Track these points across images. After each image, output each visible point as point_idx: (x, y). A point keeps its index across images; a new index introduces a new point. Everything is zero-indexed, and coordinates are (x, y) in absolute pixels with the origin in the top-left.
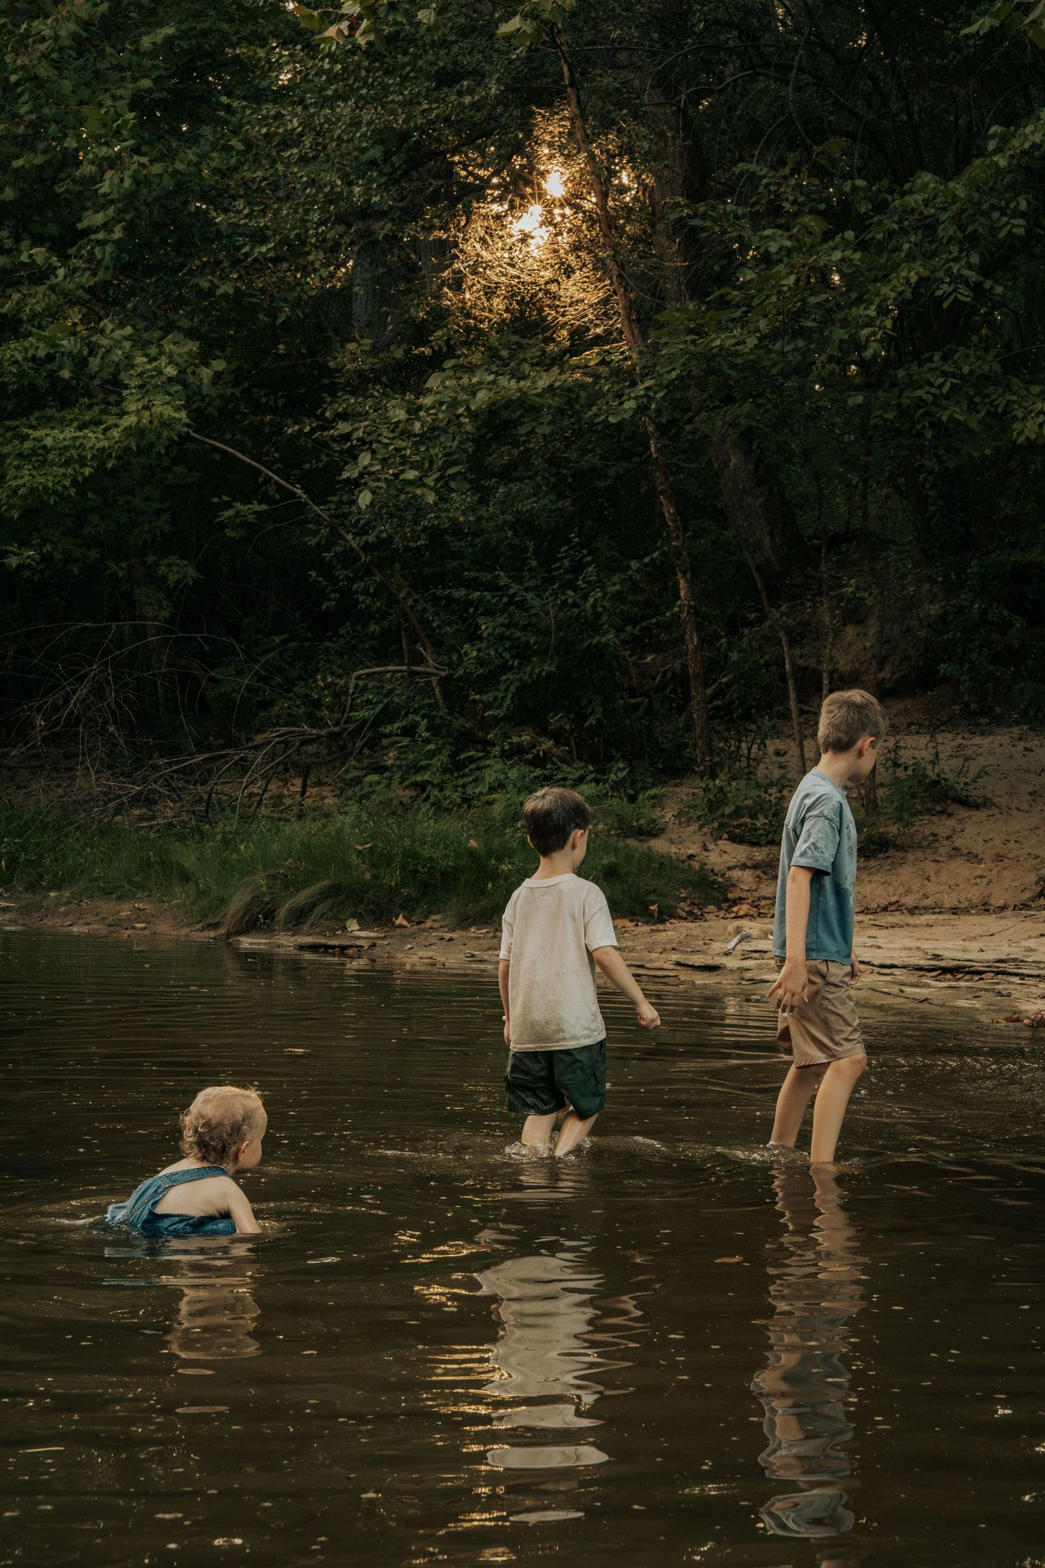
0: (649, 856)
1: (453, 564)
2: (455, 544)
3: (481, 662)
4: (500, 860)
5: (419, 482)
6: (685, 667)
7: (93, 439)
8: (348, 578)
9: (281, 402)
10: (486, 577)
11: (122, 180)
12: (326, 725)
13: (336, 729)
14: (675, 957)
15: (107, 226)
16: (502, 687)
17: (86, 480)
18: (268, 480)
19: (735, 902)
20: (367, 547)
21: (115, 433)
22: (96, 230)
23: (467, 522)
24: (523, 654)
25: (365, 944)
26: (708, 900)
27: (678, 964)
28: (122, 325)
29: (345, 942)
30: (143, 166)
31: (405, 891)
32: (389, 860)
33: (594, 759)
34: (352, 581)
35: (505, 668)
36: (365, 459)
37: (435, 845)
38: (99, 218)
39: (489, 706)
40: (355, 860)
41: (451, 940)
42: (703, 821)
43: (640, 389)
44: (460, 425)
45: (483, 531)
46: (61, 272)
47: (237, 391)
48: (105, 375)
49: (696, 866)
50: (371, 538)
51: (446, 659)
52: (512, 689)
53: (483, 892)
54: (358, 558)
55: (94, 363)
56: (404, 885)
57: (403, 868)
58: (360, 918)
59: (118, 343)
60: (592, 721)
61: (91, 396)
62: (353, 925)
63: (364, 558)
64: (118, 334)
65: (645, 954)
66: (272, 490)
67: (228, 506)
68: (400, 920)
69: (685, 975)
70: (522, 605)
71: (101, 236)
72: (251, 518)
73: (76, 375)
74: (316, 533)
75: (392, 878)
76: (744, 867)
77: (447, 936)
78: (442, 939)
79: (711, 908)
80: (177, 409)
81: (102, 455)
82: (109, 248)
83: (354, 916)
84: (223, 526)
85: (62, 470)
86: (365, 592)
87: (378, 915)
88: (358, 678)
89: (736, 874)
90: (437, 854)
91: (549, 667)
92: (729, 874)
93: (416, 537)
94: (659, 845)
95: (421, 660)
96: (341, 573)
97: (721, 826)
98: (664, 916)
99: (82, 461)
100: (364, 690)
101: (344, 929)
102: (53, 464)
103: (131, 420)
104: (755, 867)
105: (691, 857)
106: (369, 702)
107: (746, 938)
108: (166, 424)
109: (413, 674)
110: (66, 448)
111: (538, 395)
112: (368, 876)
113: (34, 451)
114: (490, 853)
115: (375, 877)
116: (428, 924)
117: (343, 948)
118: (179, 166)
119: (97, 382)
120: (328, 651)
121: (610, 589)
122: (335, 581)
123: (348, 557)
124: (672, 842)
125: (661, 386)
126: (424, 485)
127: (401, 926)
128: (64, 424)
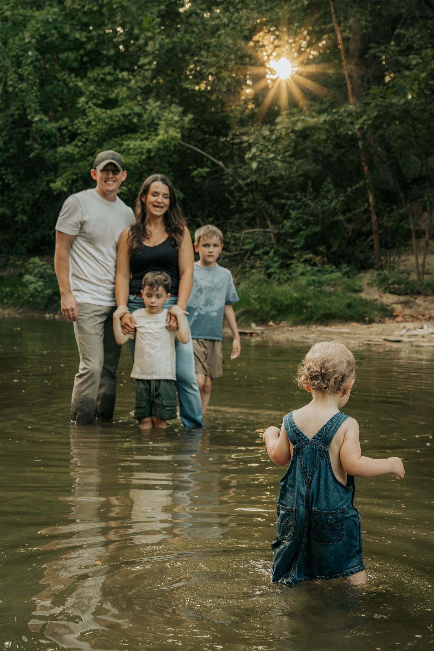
0: (361, 300)
1: (279, 191)
2: (279, 183)
3: (291, 227)
4: (307, 301)
5: (274, 158)
6: (371, 229)
7: (147, 145)
8: (239, 196)
9: (212, 130)
10: (293, 195)
11: (155, 45)
12: (232, 251)
13: (236, 253)
14: (383, 337)
15: (150, 63)
16: (300, 236)
17: (144, 160)
18: (208, 159)
19: (396, 316)
20: (247, 185)
21: (155, 143)
22: (145, 65)
23: (286, 174)
24: (307, 223)
25: (260, 332)
26: (386, 316)
27: (385, 340)
28: (155, 102)
29: (252, 331)
30: (163, 39)
31: (272, 313)
32: (265, 301)
33: (334, 263)
34: (241, 197)
35: (300, 230)
36: (254, 150)
37: (282, 295)
38: (146, 60)
39: (294, 244)
40: (252, 301)
41: (292, 331)
42: (379, 286)
43: (361, 121)
44: (289, 136)
45: (291, 177)
46: (133, 82)
47: (196, 126)
48: (149, 121)
49: (379, 303)
50: (249, 181)
51: (276, 226)
52: (304, 237)
53: (302, 313)
54: (243, 189)
55: (145, 116)
56: (272, 310)
57: (272, 304)
58: (256, 322)
59: (154, 109)
60: (334, 249)
61: (144, 128)
62: (253, 325)
63: (246, 189)
64: (155, 105)
65: (369, 336)
66: (209, 163)
67: (195, 169)
68: (271, 323)
69: (388, 344)
70: (306, 206)
71: (147, 67)
72: (204, 174)
73: (139, 121)
74: (227, 179)
75: (267, 308)
76: (397, 303)
77: (290, 329)
78: (288, 330)
79: (387, 319)
80: (178, 133)
81: (149, 151)
82: (150, 72)
83: (253, 321)
84: (193, 177)
85: (135, 157)
86: (247, 201)
87: (262, 321)
88: (245, 234)
89: (395, 306)
90: (283, 298)
91: (318, 229)
92: (392, 306)
93: (265, 181)
94: (363, 295)
95: (267, 227)
96: (237, 194)
97: (386, 288)
98: (371, 321)
99: (142, 153)
100: (247, 238)
101: (250, 326)
102: (131, 154)
103: (160, 137)
104: (402, 303)
105: (376, 300)
106: (249, 243)
107: (409, 330)
108: (174, 138)
109: (266, 232)
110: (136, 149)
111: (322, 124)
112: (258, 307)
113: (124, 150)
114: (303, 299)
115: (261, 307)
116: (281, 325)
117: (251, 334)
118: (175, 39)
119: (146, 123)
120: (231, 224)
121: (340, 199)
122: (234, 197)
123: (239, 188)
124: (368, 294)
125: (369, 119)
126: (277, 160)
127: (271, 326)
128: (135, 139)
